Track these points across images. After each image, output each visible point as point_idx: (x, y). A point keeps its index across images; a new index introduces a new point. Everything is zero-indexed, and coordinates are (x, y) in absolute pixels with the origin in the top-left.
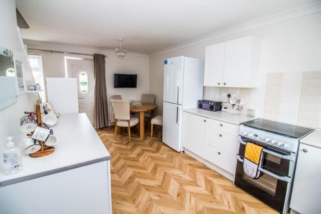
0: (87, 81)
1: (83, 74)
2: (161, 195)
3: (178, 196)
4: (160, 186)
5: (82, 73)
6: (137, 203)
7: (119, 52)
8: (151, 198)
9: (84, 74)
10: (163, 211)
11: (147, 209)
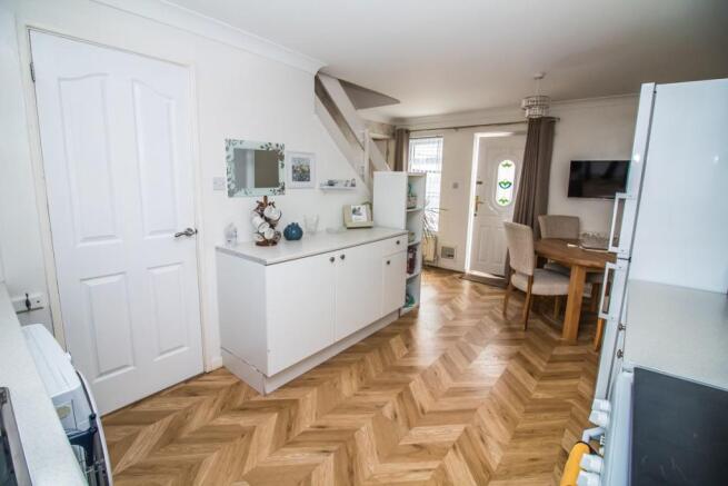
0: (512, 181)
1: (507, 165)
2: (399, 418)
3: (415, 445)
4: (423, 411)
5: (504, 163)
6: (361, 393)
7: (530, 107)
8: (382, 406)
9: (509, 166)
10: (363, 429)
11: (357, 408)
